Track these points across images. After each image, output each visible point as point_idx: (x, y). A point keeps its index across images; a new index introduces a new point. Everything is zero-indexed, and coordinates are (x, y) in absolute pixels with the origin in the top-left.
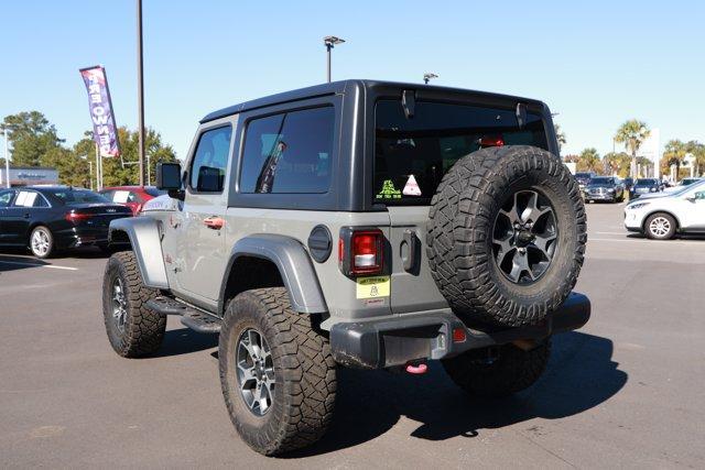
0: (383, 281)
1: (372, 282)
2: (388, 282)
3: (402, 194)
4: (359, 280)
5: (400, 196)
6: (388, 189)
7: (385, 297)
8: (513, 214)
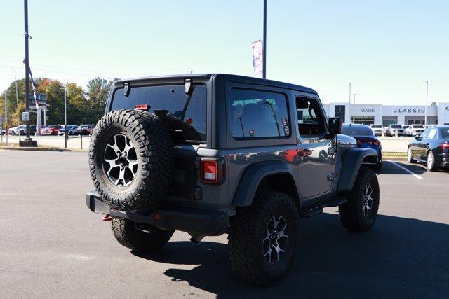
8: (115, 148)
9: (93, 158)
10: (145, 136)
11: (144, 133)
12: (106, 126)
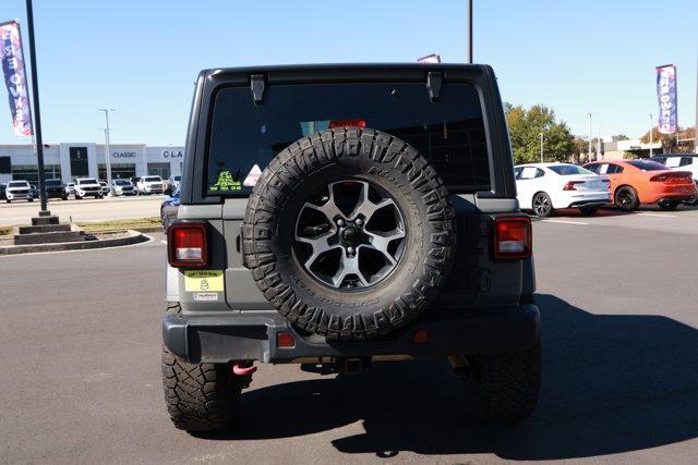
0: (216, 275)
1: (201, 275)
2: (222, 276)
3: (242, 185)
4: (187, 272)
5: (239, 188)
6: (225, 181)
7: (219, 292)
8: (330, 208)
9: (269, 238)
10: (436, 177)
11: (433, 173)
12: (314, 163)
